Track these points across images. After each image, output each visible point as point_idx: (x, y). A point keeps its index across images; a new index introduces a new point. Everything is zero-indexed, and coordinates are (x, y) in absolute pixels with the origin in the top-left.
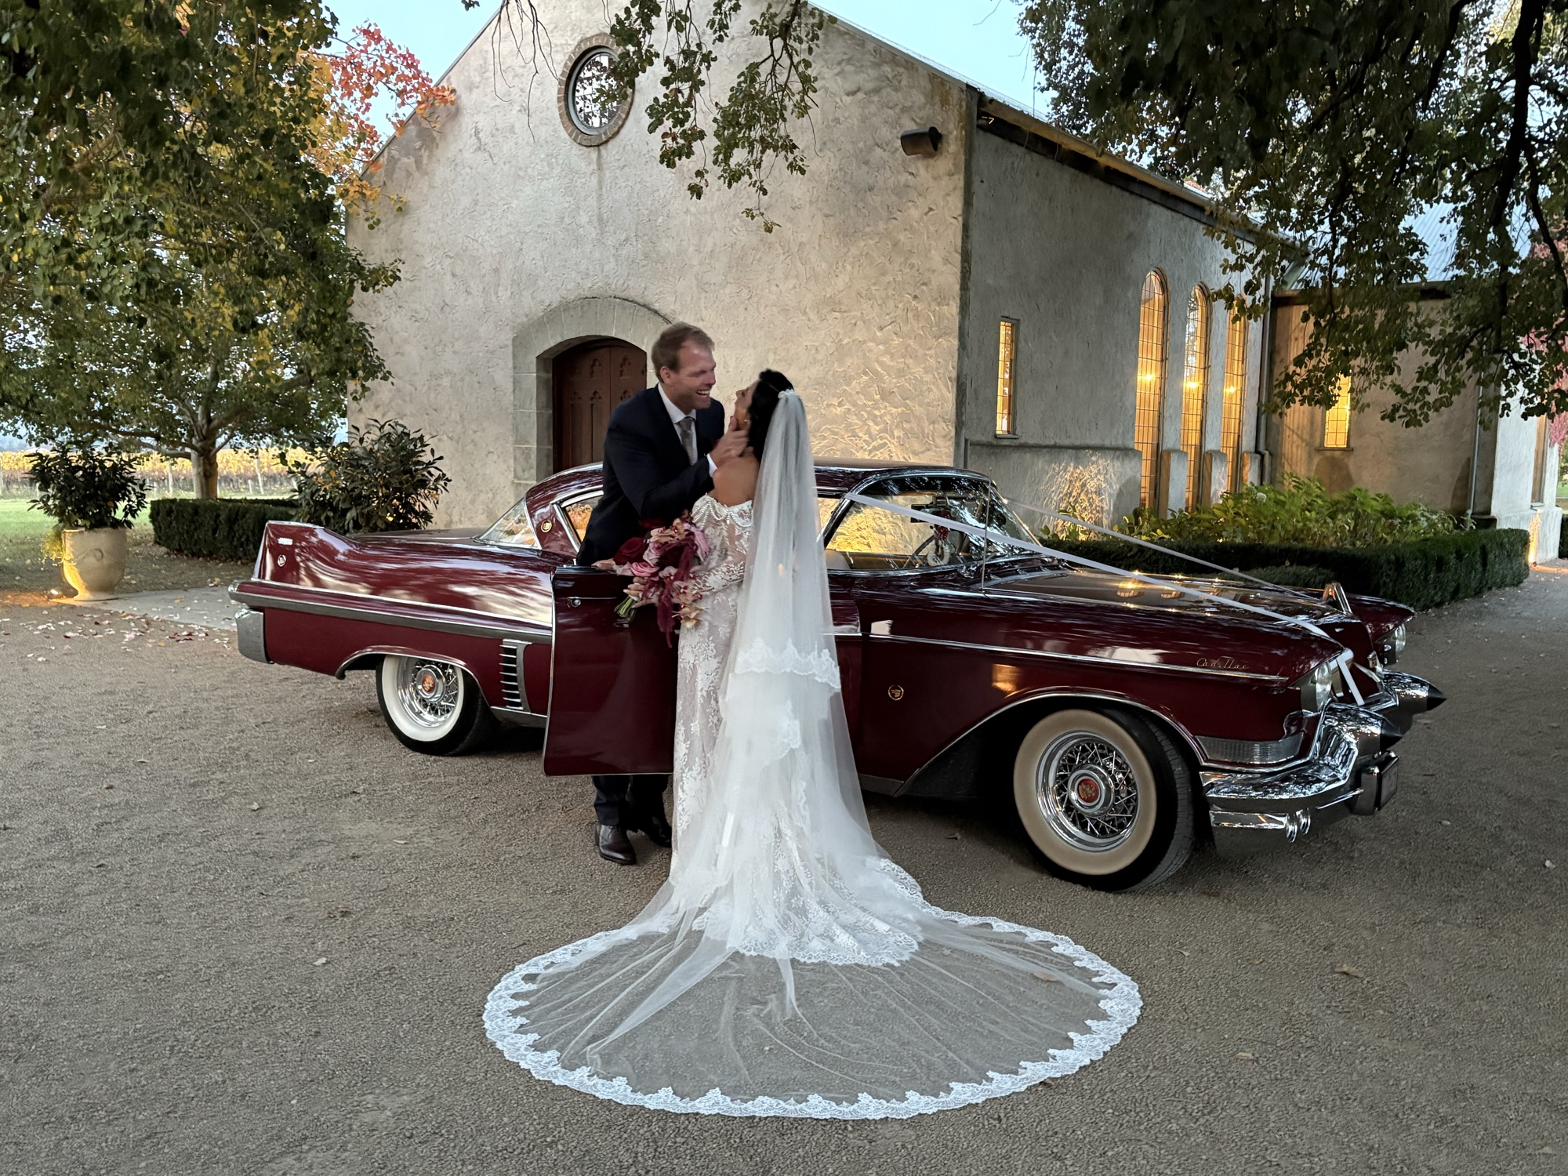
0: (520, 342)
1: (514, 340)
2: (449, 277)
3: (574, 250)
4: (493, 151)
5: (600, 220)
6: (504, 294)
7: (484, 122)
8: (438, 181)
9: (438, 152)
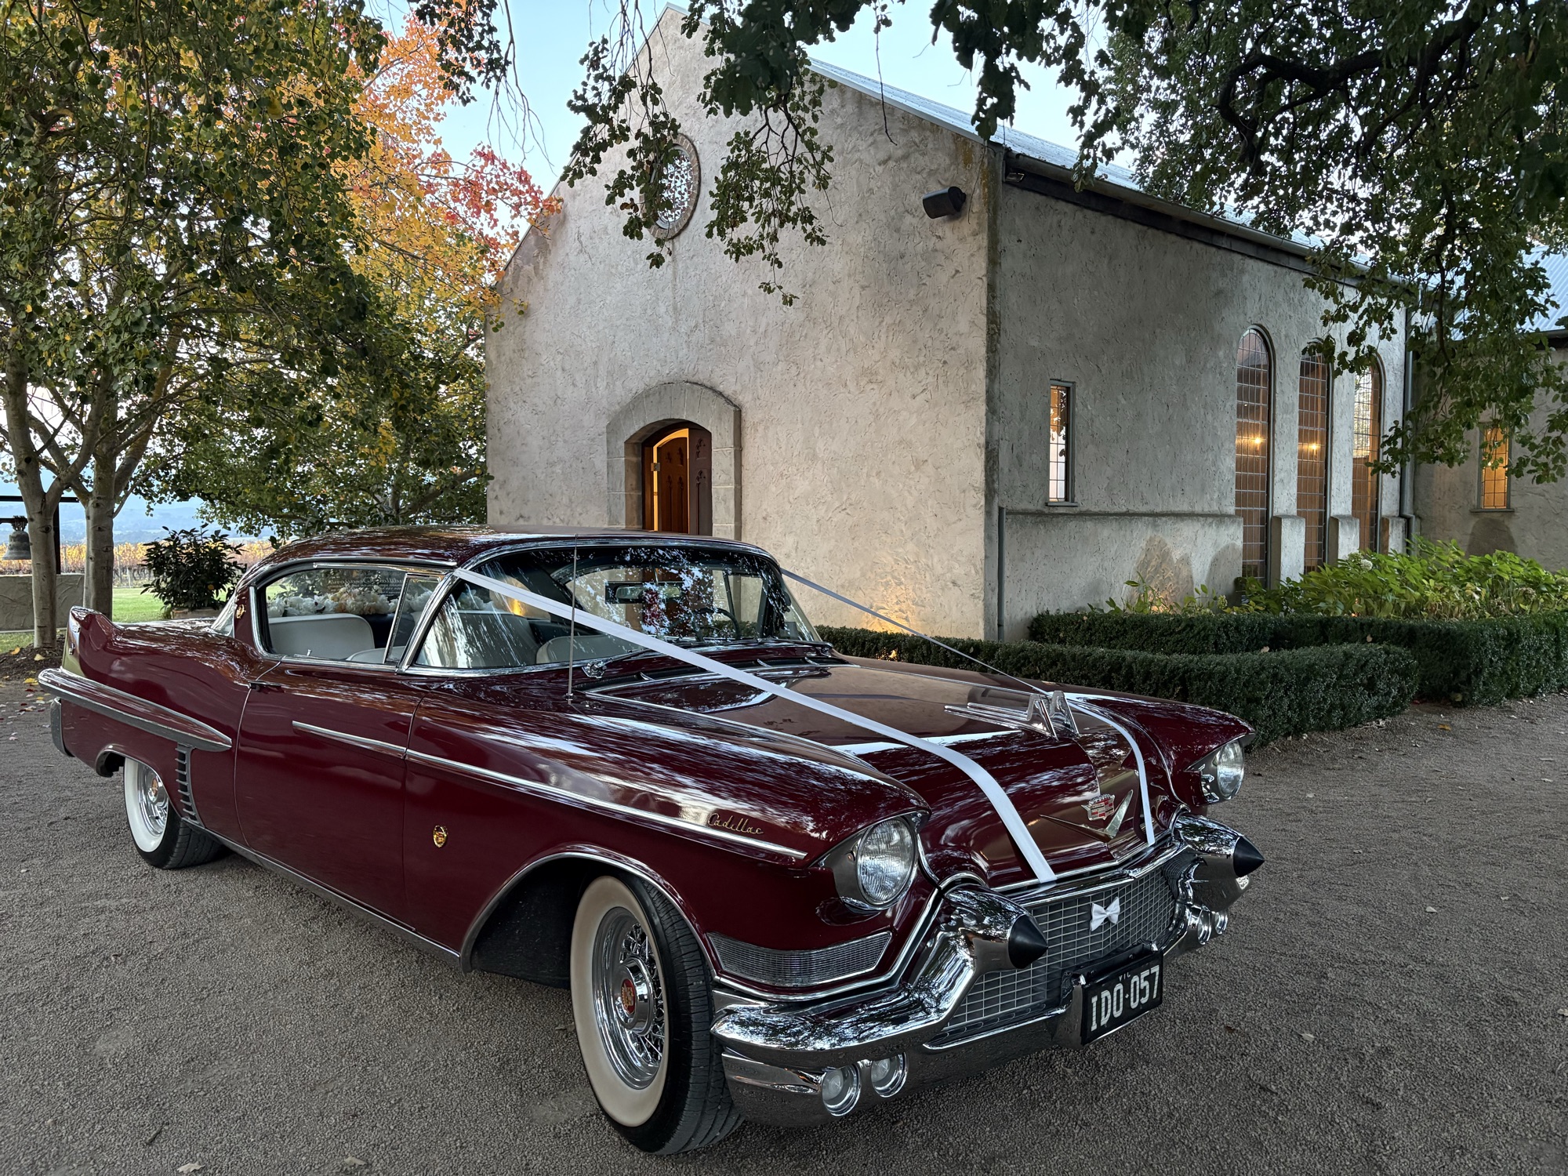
0: (612, 429)
1: (607, 427)
2: (559, 373)
3: (654, 340)
4: (591, 252)
5: (675, 309)
6: (602, 384)
7: (585, 226)
8: (551, 285)
9: (551, 257)
